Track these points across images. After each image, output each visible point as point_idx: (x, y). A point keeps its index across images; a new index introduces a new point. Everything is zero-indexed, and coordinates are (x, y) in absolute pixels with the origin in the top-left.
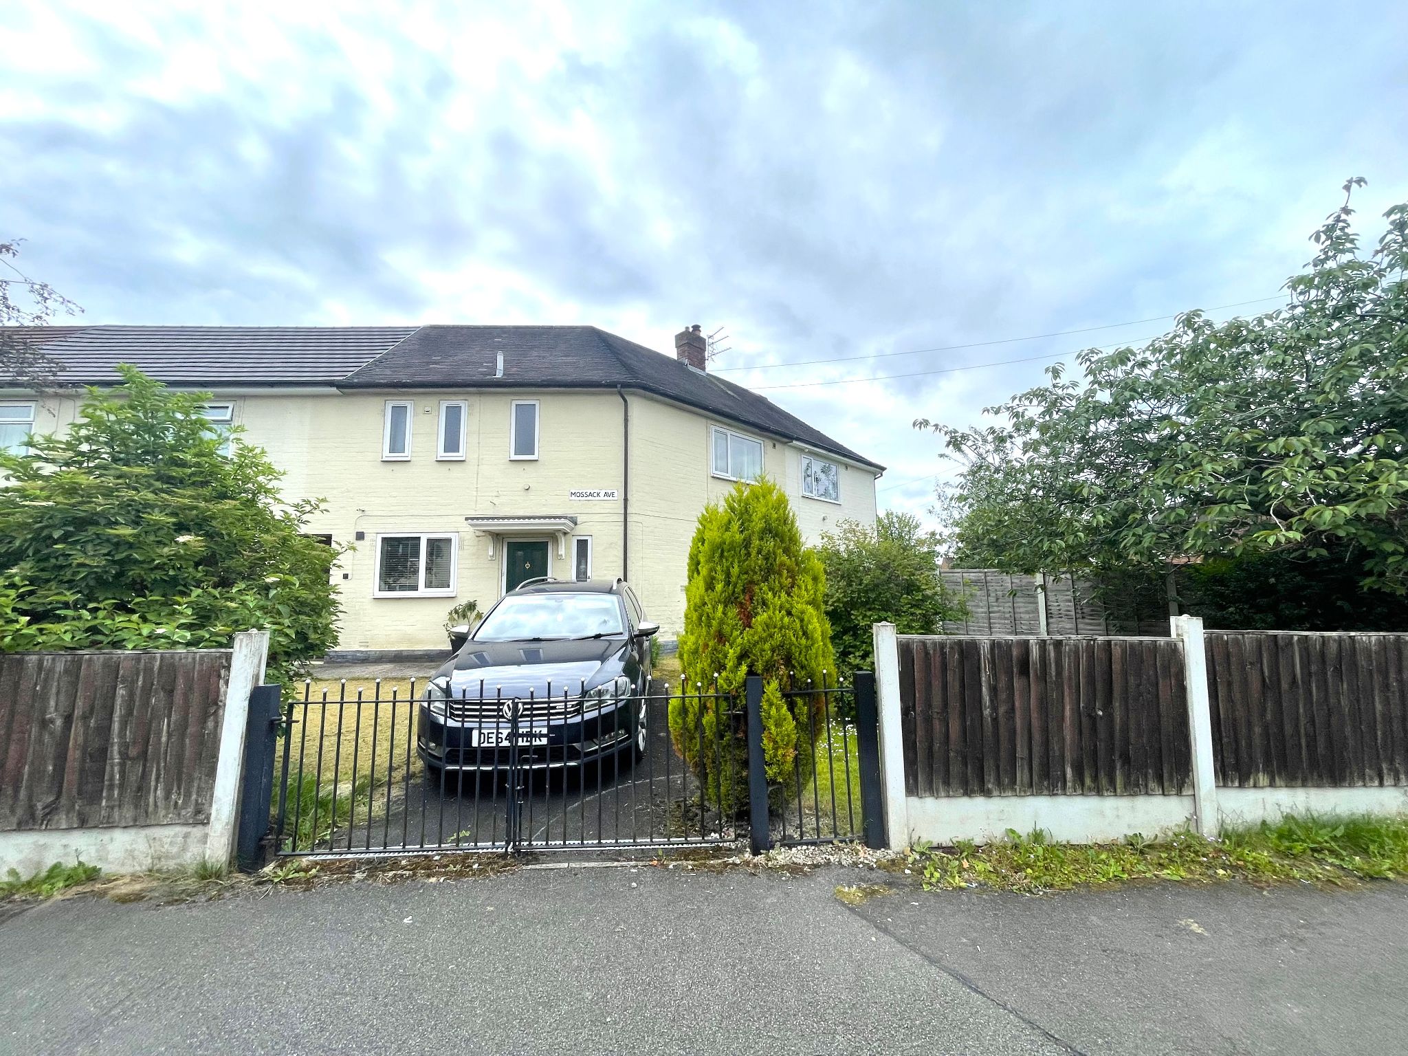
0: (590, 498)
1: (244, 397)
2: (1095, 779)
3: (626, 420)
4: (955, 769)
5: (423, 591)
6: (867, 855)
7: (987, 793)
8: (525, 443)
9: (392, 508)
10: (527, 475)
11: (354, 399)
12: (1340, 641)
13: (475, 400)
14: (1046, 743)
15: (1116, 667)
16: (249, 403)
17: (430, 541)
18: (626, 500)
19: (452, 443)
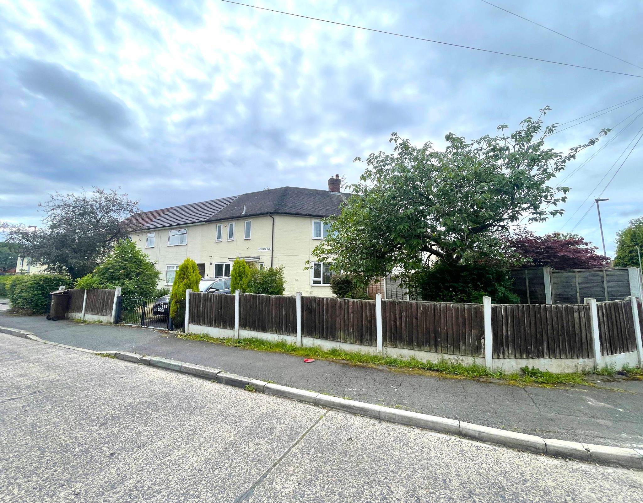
0: (263, 251)
1: (189, 226)
2: (218, 324)
3: (273, 224)
4: (196, 319)
6: (182, 333)
7: (200, 325)
8: (248, 234)
9: (218, 256)
10: (248, 244)
11: (211, 225)
12: (266, 297)
13: (236, 222)
14: (210, 316)
15: (223, 301)
16: (191, 228)
17: (226, 265)
18: (273, 251)
19: (231, 236)
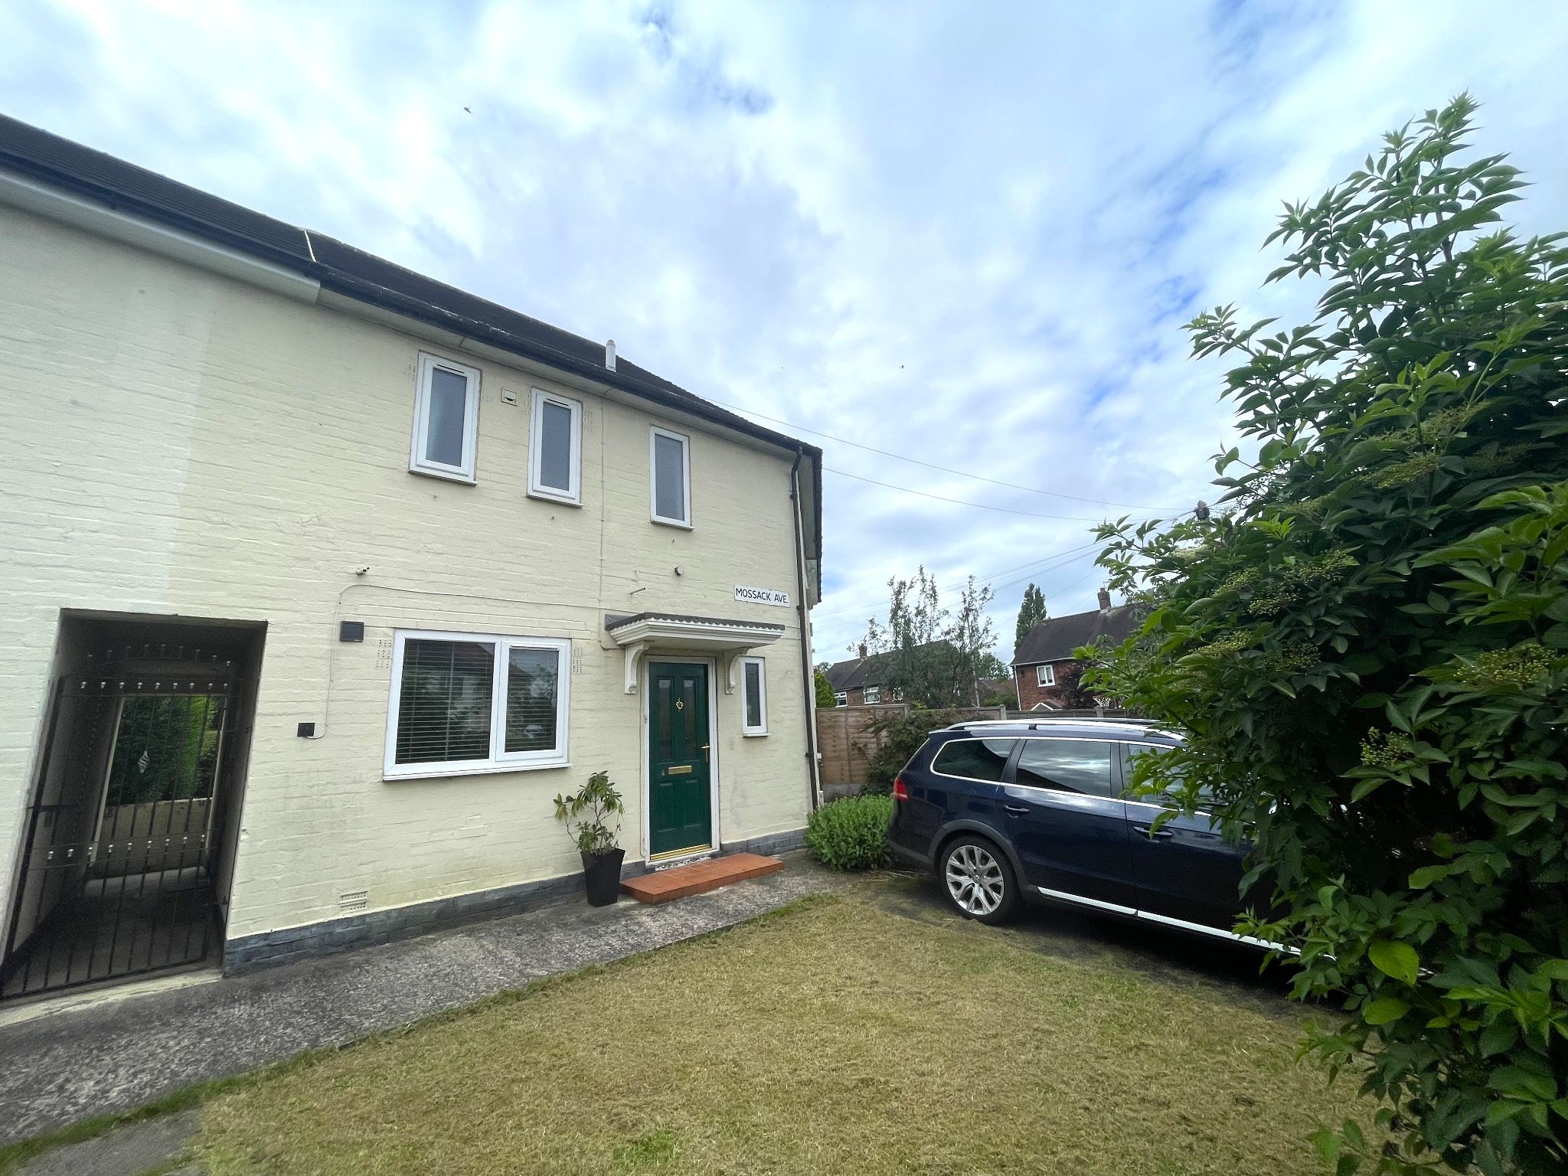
0: (758, 600)
3: (794, 499)
5: (499, 758)
9: (433, 577)
17: (513, 653)
18: (800, 608)
